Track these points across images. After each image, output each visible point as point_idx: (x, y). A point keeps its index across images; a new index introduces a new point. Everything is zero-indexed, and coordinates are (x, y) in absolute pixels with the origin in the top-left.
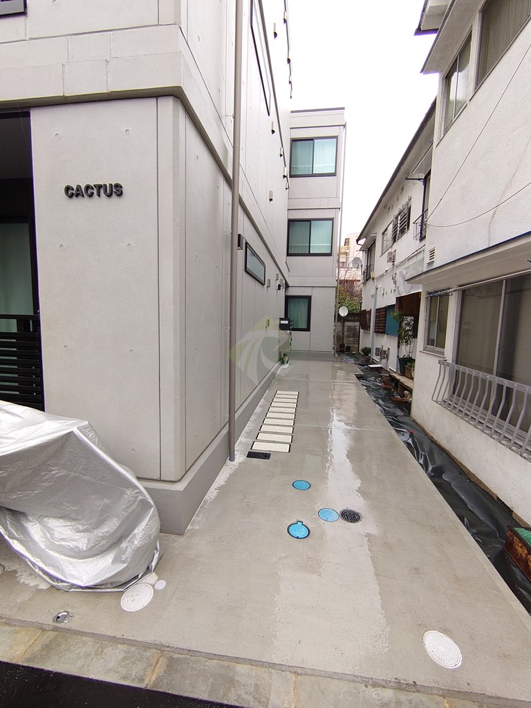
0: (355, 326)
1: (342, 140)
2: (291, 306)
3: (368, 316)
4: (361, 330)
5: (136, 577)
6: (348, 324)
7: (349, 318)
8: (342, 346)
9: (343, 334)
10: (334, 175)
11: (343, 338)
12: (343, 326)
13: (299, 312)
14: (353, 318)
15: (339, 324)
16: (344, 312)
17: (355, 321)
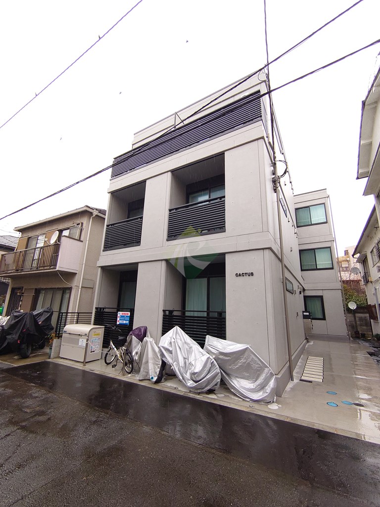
0: (365, 317)
1: (328, 204)
2: (309, 303)
3: (373, 309)
4: (371, 320)
5: (270, 402)
6: (358, 315)
7: (359, 311)
8: (357, 333)
9: (356, 323)
10: (326, 222)
11: (357, 327)
12: (355, 317)
13: (315, 307)
14: (362, 311)
15: (350, 315)
16: (352, 306)
17: (365, 313)
